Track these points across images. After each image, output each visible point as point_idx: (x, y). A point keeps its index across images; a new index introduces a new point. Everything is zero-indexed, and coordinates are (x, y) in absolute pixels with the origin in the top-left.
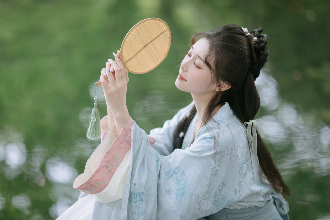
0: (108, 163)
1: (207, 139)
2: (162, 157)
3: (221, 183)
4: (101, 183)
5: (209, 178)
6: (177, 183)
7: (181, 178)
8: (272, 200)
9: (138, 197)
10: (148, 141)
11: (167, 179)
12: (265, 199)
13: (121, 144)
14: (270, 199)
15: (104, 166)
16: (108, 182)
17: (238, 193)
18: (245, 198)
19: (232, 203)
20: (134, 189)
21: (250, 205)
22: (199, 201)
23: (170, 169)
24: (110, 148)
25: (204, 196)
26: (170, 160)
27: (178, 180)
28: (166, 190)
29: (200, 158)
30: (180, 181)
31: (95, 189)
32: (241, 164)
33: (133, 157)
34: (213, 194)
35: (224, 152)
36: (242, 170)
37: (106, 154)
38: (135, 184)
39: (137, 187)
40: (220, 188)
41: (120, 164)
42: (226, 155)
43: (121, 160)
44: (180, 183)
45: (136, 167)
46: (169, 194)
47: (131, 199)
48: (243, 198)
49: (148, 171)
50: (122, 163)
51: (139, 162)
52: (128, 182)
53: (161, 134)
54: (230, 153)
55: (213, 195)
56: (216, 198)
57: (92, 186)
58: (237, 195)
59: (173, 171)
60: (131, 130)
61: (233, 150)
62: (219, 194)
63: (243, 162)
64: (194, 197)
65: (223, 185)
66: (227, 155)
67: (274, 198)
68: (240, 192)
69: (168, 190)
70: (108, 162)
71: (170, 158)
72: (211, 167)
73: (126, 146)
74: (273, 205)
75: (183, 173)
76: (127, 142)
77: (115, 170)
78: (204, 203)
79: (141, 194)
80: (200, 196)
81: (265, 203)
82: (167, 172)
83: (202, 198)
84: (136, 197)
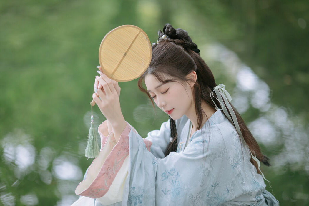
0: (108, 170)
1: (199, 143)
2: (158, 160)
3: (213, 183)
4: (101, 189)
5: (202, 179)
6: (173, 184)
7: (176, 179)
8: (264, 200)
9: (137, 199)
10: (144, 145)
11: (164, 180)
12: (257, 199)
13: (119, 151)
14: (261, 199)
15: (104, 173)
16: (109, 188)
17: (230, 192)
18: (238, 197)
19: (225, 201)
20: (133, 193)
21: (242, 205)
22: (193, 200)
23: (166, 171)
24: (109, 156)
25: (197, 195)
26: (166, 163)
27: (173, 181)
28: (163, 191)
29: (193, 160)
30: (175, 182)
31: (96, 194)
32: (233, 164)
33: (131, 162)
34: (207, 193)
35: (216, 154)
36: (234, 170)
37: (106, 161)
38: (134, 188)
39: (135, 189)
40: (213, 188)
41: (119, 170)
42: (217, 157)
43: (120, 166)
44: (175, 184)
45: (134, 171)
46: (166, 194)
47: (131, 202)
48: (236, 197)
49: (145, 174)
50: (121, 168)
51: (137, 167)
52: (128, 186)
53: (158, 137)
54: (222, 155)
55: (207, 195)
56: (209, 197)
57: (93, 192)
58: (229, 194)
59: (168, 172)
60: (128, 137)
61: (224, 152)
62: (212, 193)
63: (235, 163)
64: (188, 197)
65: (216, 185)
66: (219, 156)
67: (265, 197)
68: (232, 191)
69: (164, 190)
70: (108, 168)
71: (165, 161)
72: (203, 169)
73: (124, 152)
74: (265, 204)
75: (178, 174)
76: (125, 149)
77: (115, 176)
78: (198, 202)
79: (140, 197)
80: (194, 196)
81: (257, 202)
82: (163, 173)
83: (195, 197)
84: (135, 199)
